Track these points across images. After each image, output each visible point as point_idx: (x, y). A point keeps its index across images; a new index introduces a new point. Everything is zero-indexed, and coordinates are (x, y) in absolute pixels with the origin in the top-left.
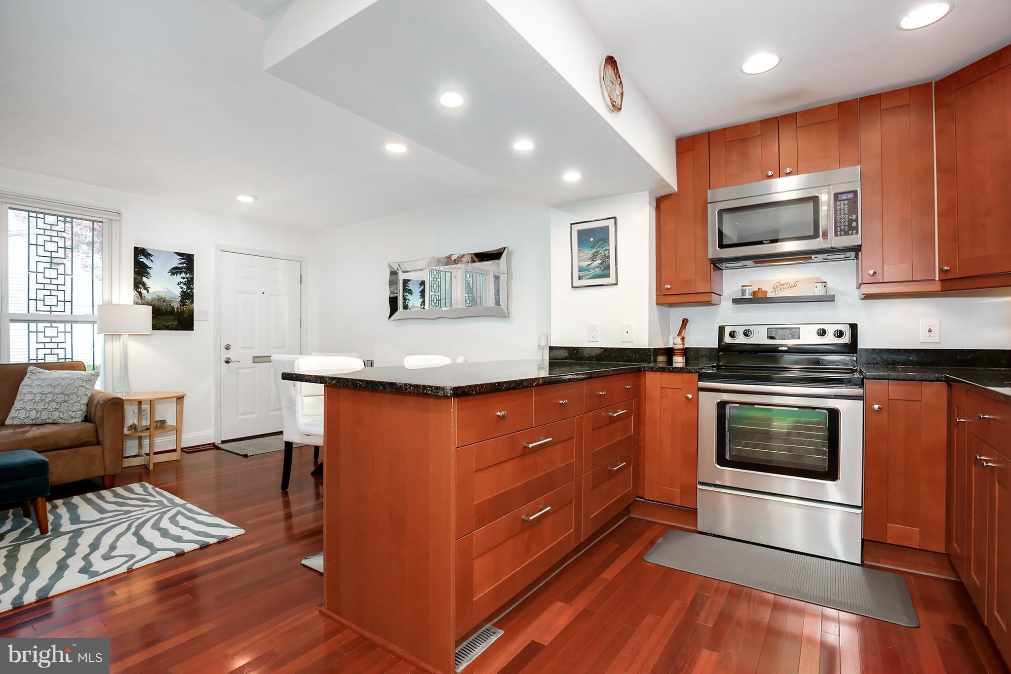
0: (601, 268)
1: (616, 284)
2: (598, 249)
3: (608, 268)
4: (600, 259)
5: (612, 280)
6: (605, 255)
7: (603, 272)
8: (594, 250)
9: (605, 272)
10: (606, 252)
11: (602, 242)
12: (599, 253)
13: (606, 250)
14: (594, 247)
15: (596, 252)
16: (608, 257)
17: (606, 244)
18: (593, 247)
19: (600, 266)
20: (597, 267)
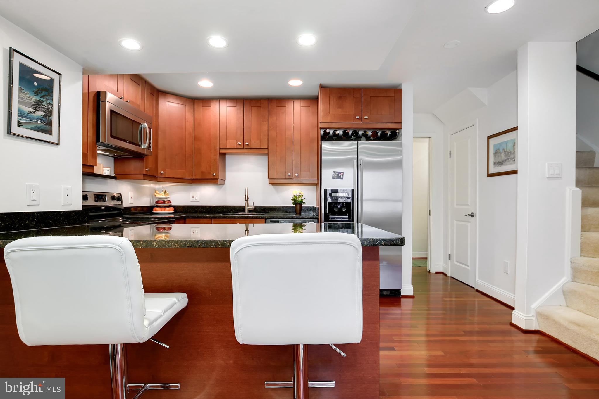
0: (43, 121)
1: (58, 144)
2: (42, 99)
3: (50, 123)
4: (44, 112)
5: (53, 138)
6: (48, 109)
7: (45, 126)
8: (38, 98)
9: (47, 127)
10: (50, 106)
11: (45, 93)
12: (43, 104)
13: (50, 104)
14: (37, 95)
15: (39, 101)
16: (51, 112)
17: (50, 98)
18: (36, 93)
19: (44, 119)
20: (40, 119)
